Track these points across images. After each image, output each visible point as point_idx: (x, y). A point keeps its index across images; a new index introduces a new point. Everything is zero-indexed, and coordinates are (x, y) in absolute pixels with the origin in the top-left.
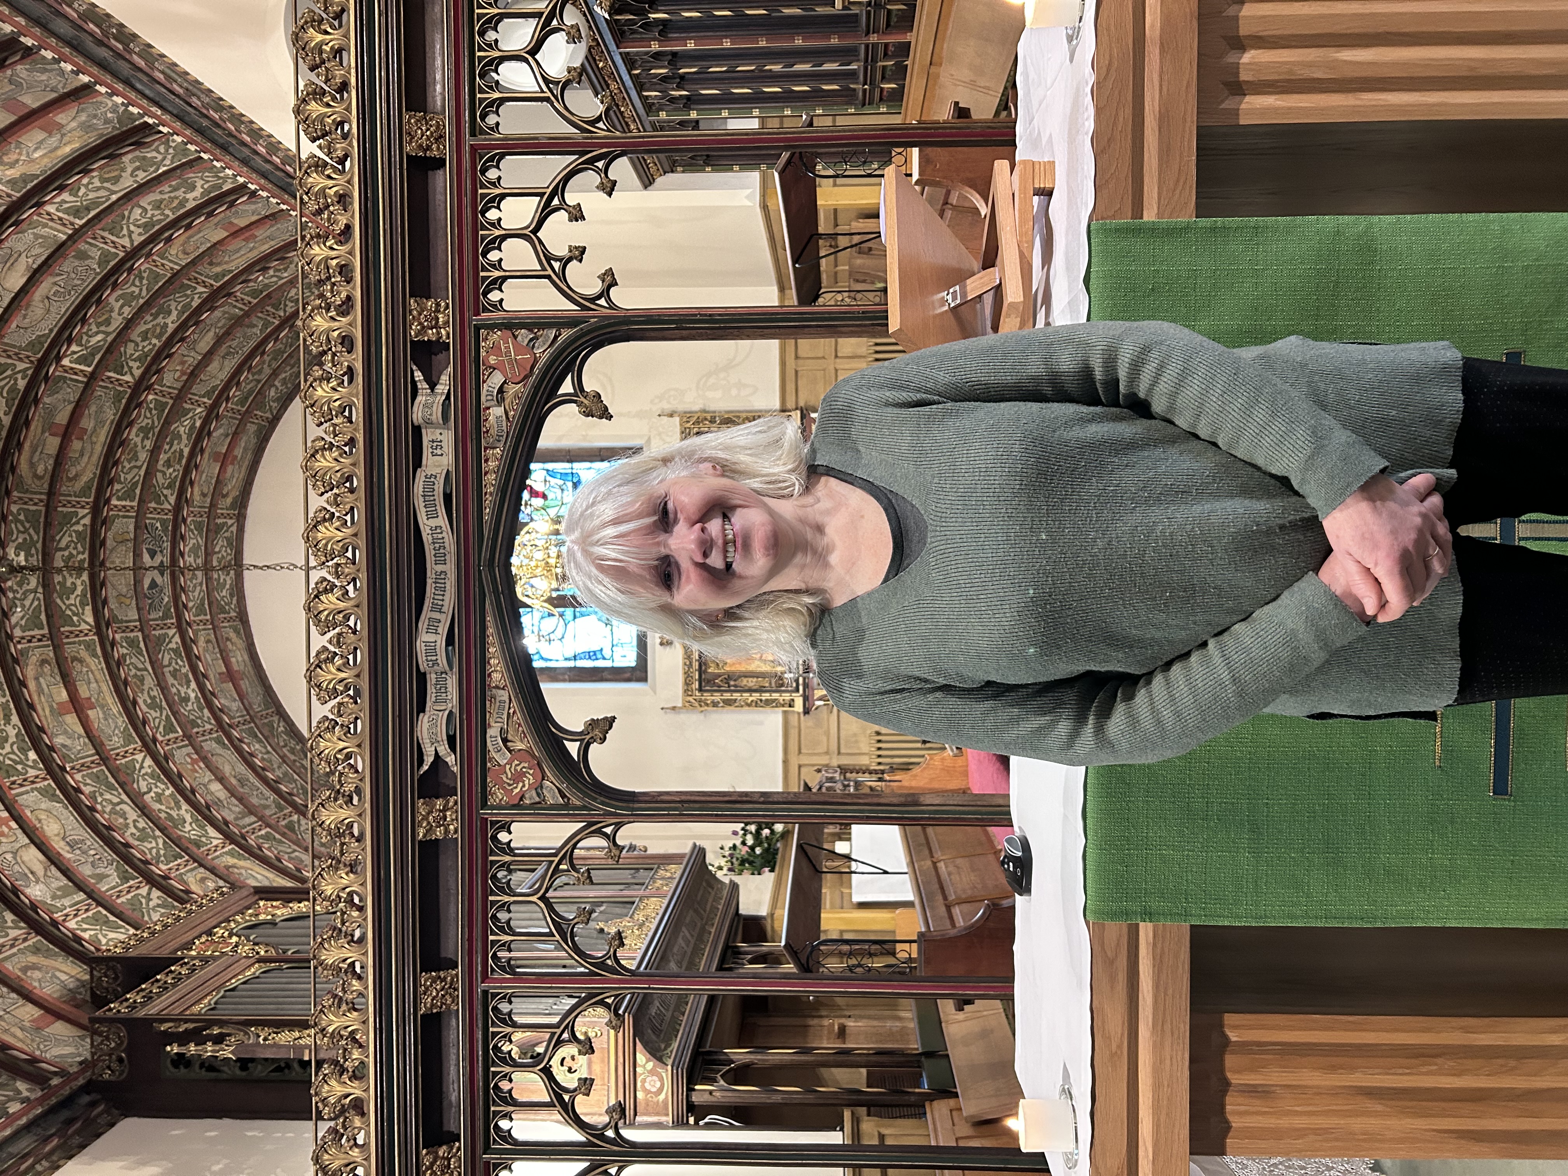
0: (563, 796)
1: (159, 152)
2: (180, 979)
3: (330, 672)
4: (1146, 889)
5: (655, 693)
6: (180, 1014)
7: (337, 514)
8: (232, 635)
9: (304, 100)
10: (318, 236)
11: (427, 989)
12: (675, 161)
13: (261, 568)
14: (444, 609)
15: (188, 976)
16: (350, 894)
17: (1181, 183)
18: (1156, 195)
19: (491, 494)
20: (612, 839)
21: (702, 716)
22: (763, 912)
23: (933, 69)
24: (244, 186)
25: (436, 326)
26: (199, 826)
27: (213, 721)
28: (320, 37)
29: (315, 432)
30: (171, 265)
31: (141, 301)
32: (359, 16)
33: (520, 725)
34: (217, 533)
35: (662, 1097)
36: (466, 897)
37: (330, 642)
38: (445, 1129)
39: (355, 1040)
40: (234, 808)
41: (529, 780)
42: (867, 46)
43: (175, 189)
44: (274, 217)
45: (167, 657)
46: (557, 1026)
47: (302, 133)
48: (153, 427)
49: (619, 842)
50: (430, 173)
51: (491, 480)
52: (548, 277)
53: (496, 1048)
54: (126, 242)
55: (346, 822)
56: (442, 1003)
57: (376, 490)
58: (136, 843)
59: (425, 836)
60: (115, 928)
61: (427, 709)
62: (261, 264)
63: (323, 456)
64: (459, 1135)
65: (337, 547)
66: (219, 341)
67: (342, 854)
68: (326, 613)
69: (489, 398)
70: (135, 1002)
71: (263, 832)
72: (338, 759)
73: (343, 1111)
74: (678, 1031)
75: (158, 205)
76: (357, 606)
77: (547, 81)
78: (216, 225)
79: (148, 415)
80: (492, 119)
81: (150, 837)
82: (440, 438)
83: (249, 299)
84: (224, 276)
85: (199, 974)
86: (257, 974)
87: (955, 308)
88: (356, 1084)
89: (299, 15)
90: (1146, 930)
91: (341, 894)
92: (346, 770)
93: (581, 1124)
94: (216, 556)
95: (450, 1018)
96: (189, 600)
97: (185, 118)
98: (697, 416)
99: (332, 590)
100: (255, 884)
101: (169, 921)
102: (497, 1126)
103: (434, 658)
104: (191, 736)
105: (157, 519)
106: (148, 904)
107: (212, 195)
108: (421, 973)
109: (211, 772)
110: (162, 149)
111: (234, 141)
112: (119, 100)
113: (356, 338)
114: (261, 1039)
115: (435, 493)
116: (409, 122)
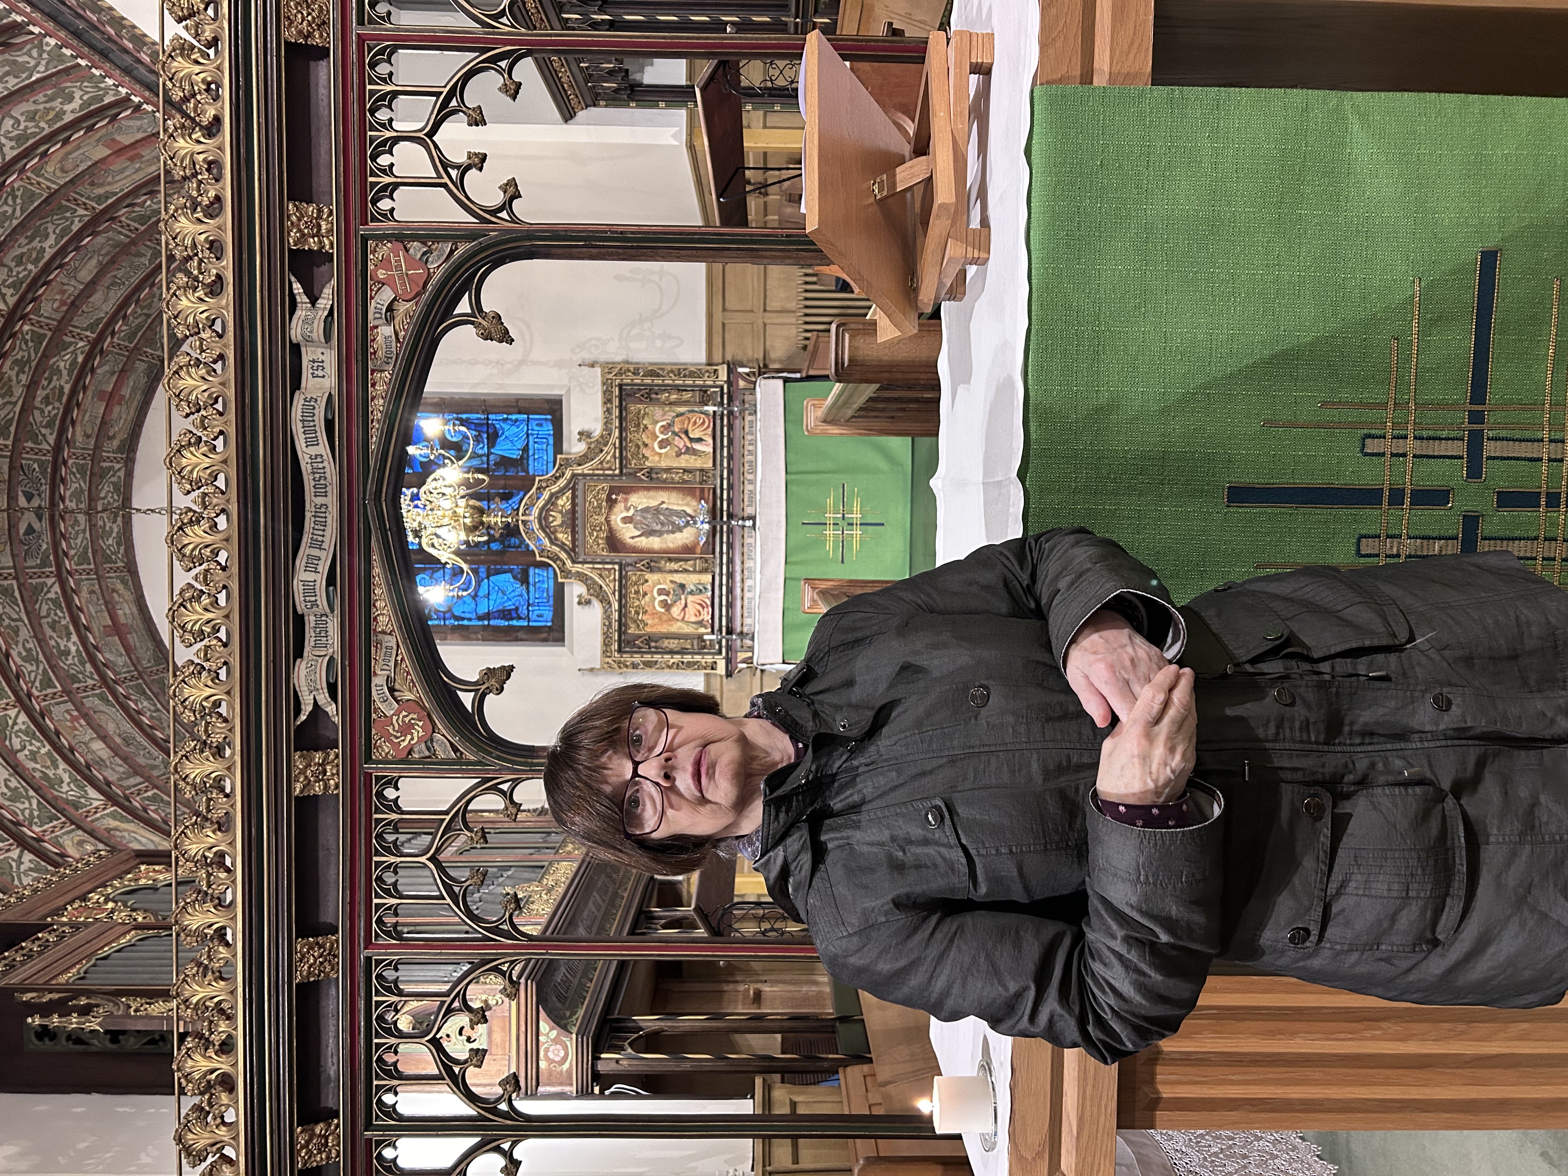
0: (455, 750)
1: (31, 56)
2: (47, 947)
3: (196, 612)
5: (572, 654)
6: (45, 983)
7: (204, 439)
8: (119, 586)
10: (183, 126)
11: (303, 956)
12: (598, 94)
13: (146, 512)
14: (325, 546)
15: (56, 944)
16: (219, 854)
17: (1136, 46)
19: (378, 421)
20: (508, 796)
24: (127, 99)
25: (318, 234)
26: (78, 786)
27: (96, 677)
30: (49, 184)
31: (15, 222)
33: (408, 673)
34: (102, 477)
35: (566, 1066)
36: (348, 858)
37: (196, 579)
38: (323, 1105)
39: (222, 1012)
40: (117, 768)
41: (418, 732)
43: (51, 99)
45: (45, 608)
46: (448, 994)
47: (166, 12)
48: (29, 361)
49: (516, 798)
50: (312, 63)
52: (444, 185)
53: (381, 1019)
55: (213, 775)
56: (320, 971)
57: (248, 412)
58: (7, 803)
59: (302, 791)
61: (305, 654)
63: (189, 373)
64: (338, 1111)
65: (205, 475)
66: (103, 270)
67: (208, 811)
68: (191, 547)
69: (378, 315)
71: (149, 794)
72: (204, 708)
73: (209, 1086)
74: (585, 998)
75: (31, 117)
76: (227, 540)
78: (98, 141)
79: (24, 347)
81: (23, 797)
82: (321, 358)
83: (136, 225)
84: (107, 198)
85: (68, 941)
86: (133, 941)
87: (881, 201)
88: (223, 1058)
91: (207, 854)
92: (214, 719)
93: (471, 1097)
94: (101, 502)
95: (329, 988)
96: (69, 546)
97: (60, 18)
98: (619, 367)
99: (198, 522)
100: (137, 847)
101: (40, 885)
102: (380, 1101)
103: (313, 599)
104: (71, 692)
105: (35, 461)
106: (18, 868)
107: (92, 107)
108: (297, 939)
109: (92, 728)
110: (35, 53)
111: (114, 47)
113: (225, 243)
114: (132, 1010)
115: (316, 418)
116: (288, 4)
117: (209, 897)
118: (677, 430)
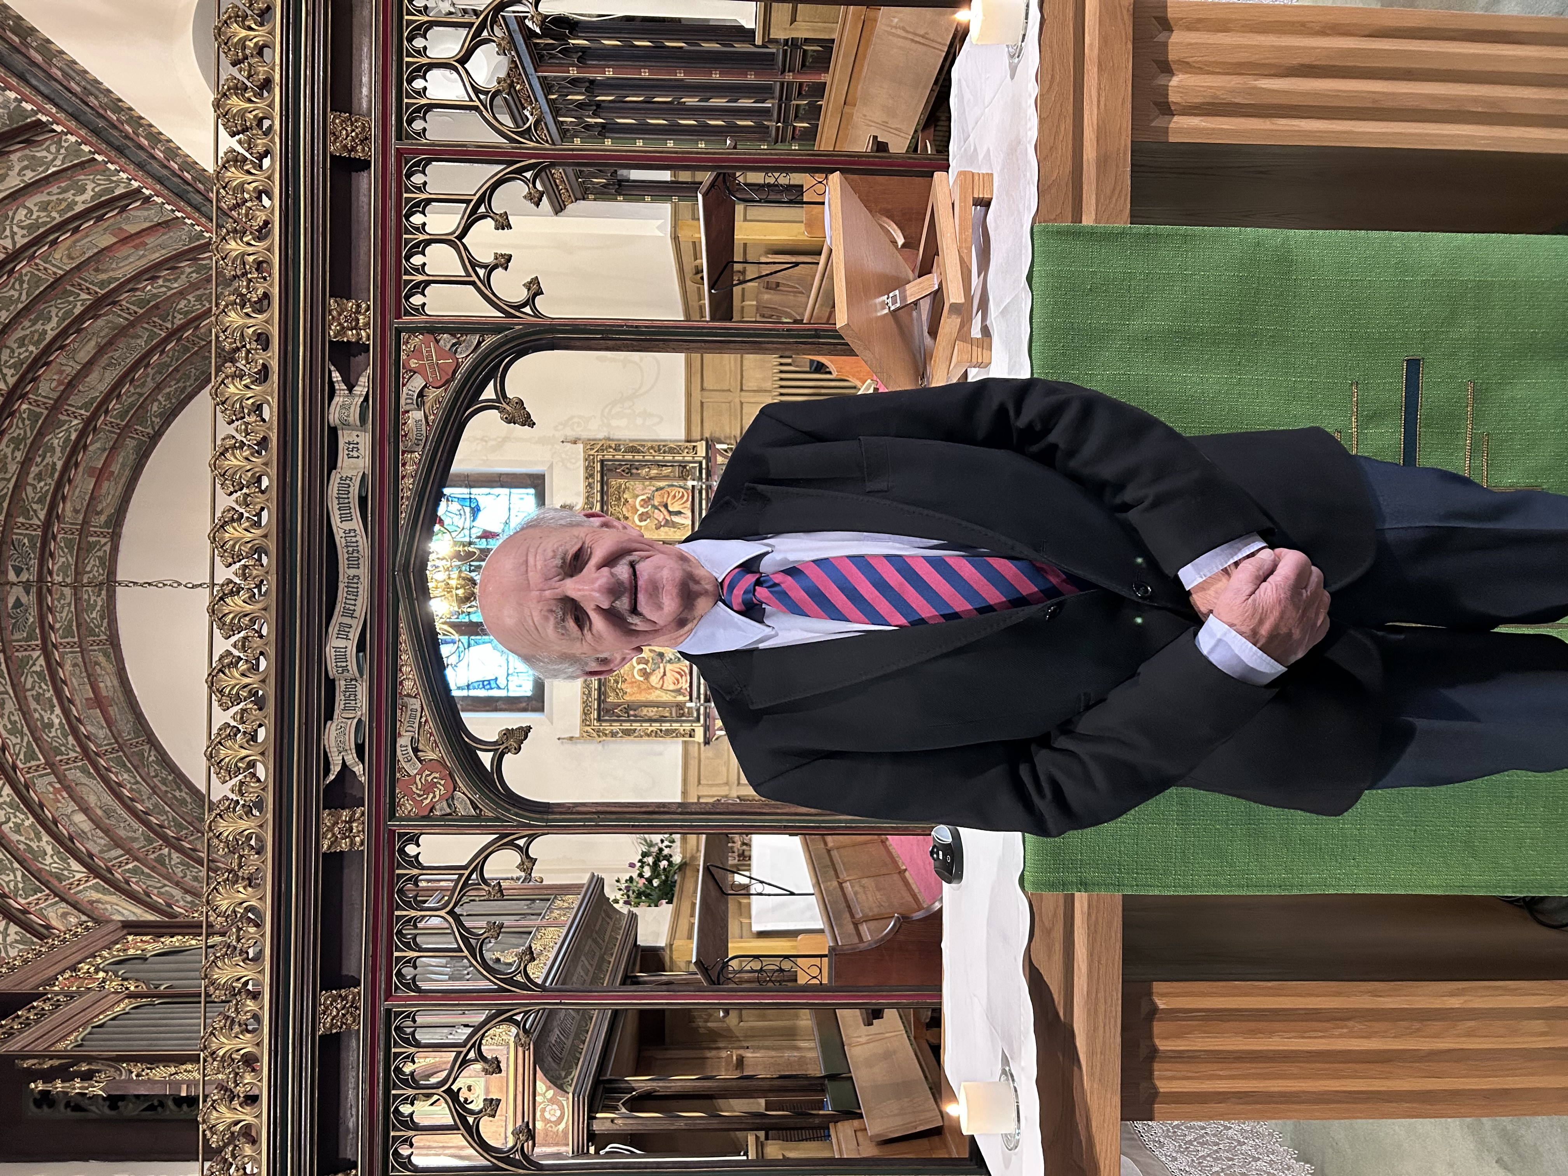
0: (475, 807)
1: (49, 151)
2: (43, 1015)
3: (234, 677)
4: (1081, 860)
5: (552, 722)
6: (45, 1050)
7: (246, 515)
8: (102, 659)
9: (225, 94)
10: (235, 231)
12: (587, 189)
13: (141, 585)
14: (356, 614)
15: (52, 1012)
16: (249, 909)
17: (1117, 192)
18: (1094, 201)
19: (408, 498)
20: (524, 851)
21: (600, 747)
22: (662, 943)
23: (847, 109)
24: (138, 191)
25: (356, 327)
26: (61, 859)
27: (78, 749)
28: (244, 33)
29: (225, 430)
30: (55, 270)
31: (20, 306)
32: (285, 15)
33: (431, 734)
34: (88, 551)
35: (562, 1126)
36: (371, 912)
37: (235, 646)
38: (341, 1156)
39: (248, 1063)
40: (99, 841)
41: (440, 791)
42: (782, 84)
43: (65, 191)
44: (167, 225)
45: (30, 680)
46: (463, 1045)
47: (221, 127)
48: (25, 438)
49: (532, 854)
50: (354, 174)
51: (408, 484)
52: (473, 283)
53: (398, 1070)
54: (8, 243)
55: (246, 833)
56: (342, 1023)
57: (288, 490)
59: (329, 847)
61: (335, 716)
62: (150, 273)
64: (356, 1163)
65: (246, 549)
66: (101, 350)
67: (240, 867)
68: (231, 616)
69: (409, 401)
71: (130, 866)
72: (239, 769)
73: (234, 1138)
74: (579, 1059)
75: (44, 207)
76: (265, 609)
77: (477, 91)
78: (105, 230)
79: (21, 425)
80: (418, 125)
81: (8, 869)
82: (356, 440)
83: (135, 308)
84: (110, 283)
85: (63, 1009)
86: (127, 1010)
87: (894, 311)
88: (248, 1110)
89: (223, 10)
90: (1081, 900)
91: (237, 909)
92: (247, 779)
93: (484, 1146)
94: (86, 576)
95: (349, 1040)
96: (55, 620)
97: (82, 118)
98: (601, 443)
99: (238, 592)
100: (121, 918)
101: (30, 956)
102: (396, 1153)
103: (344, 664)
104: (54, 764)
105: (25, 535)
106: (5, 940)
107: (103, 198)
108: (321, 991)
109: (75, 802)
110: (53, 149)
111: (130, 144)
112: (12, 95)
113: (272, 336)
114: (134, 1075)
115: (350, 495)
116: (333, 122)
117: (238, 951)
118: (656, 504)
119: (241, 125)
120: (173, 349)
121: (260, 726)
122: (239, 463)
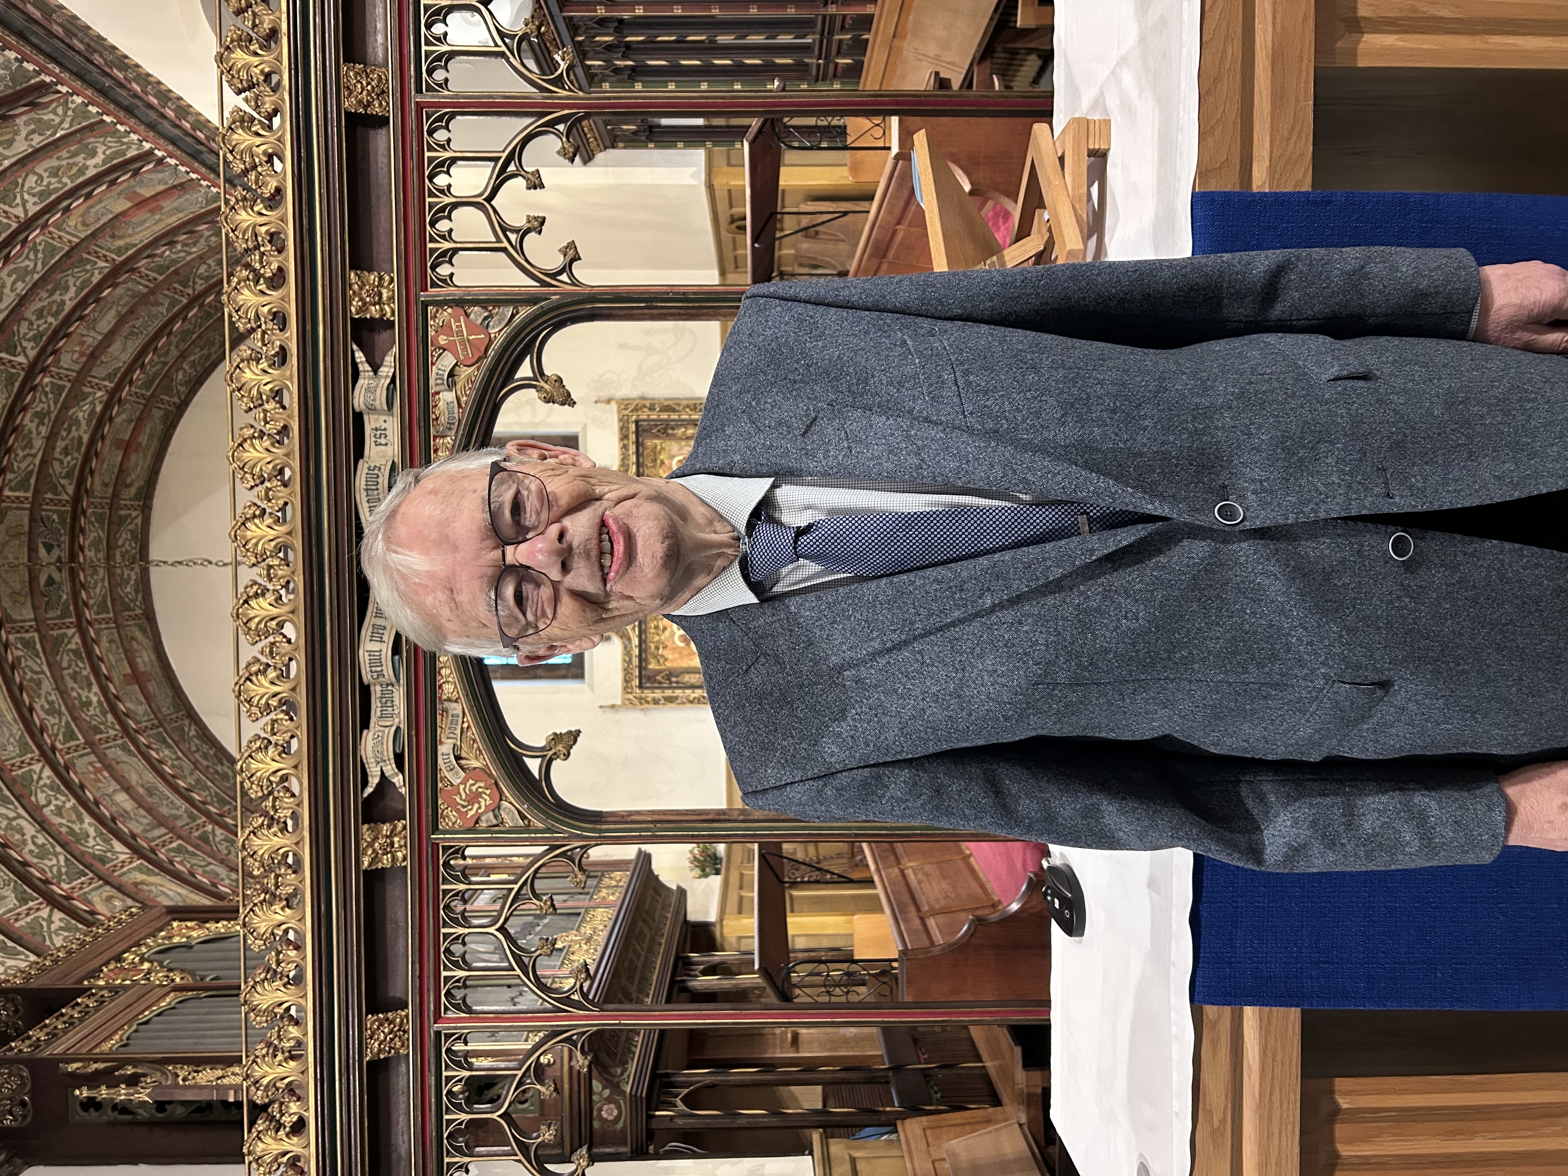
0: (523, 817)
1: (56, 114)
2: (87, 1013)
3: (262, 686)
5: (592, 690)
6: (88, 1052)
7: (268, 510)
8: (138, 634)
9: (228, 47)
10: (245, 199)
12: (616, 137)
13: (172, 565)
15: (97, 1009)
16: (286, 932)
18: (1267, 145)
20: (577, 863)
21: (641, 714)
22: (712, 917)
23: (896, 42)
24: (150, 152)
25: (380, 302)
26: (104, 841)
27: (117, 727)
29: (243, 419)
30: (70, 237)
31: (36, 277)
33: (474, 741)
34: (120, 525)
35: (620, 1125)
36: (417, 931)
37: (262, 652)
39: (292, 1092)
40: (142, 820)
41: (486, 801)
42: (824, 17)
43: (74, 155)
44: (182, 187)
45: (66, 658)
47: (225, 84)
48: (49, 413)
50: (372, 132)
52: (504, 250)
53: (450, 1094)
54: (19, 211)
55: (281, 851)
56: (391, 1048)
57: (312, 482)
58: (35, 861)
59: (370, 865)
60: (13, 954)
61: (372, 725)
62: (168, 237)
63: (253, 445)
65: (270, 547)
66: (122, 320)
67: (277, 887)
68: (257, 620)
69: (439, 382)
70: (38, 1039)
72: (271, 783)
74: (634, 1053)
75: (55, 172)
76: (292, 612)
77: (502, 35)
78: (119, 194)
79: (44, 399)
80: (439, 75)
81: (50, 853)
82: (384, 426)
83: (155, 275)
84: (127, 249)
85: (109, 1006)
86: (174, 1004)
88: (295, 1139)
91: (276, 931)
92: (281, 794)
93: (542, 1171)
94: (118, 550)
95: (399, 1064)
96: (89, 597)
97: (87, 77)
98: (635, 403)
99: (263, 595)
100: (167, 903)
101: (74, 946)
103: (379, 669)
104: (93, 743)
105: (54, 512)
106: (49, 928)
107: (115, 162)
108: (367, 1015)
109: (116, 781)
110: (60, 111)
111: (139, 103)
112: (12, 55)
113: (289, 314)
114: (180, 1079)
115: (380, 486)
116: (347, 75)
117: (278, 976)
119: (247, 80)
120: (195, 315)
121: (292, 737)
122: (258, 455)
